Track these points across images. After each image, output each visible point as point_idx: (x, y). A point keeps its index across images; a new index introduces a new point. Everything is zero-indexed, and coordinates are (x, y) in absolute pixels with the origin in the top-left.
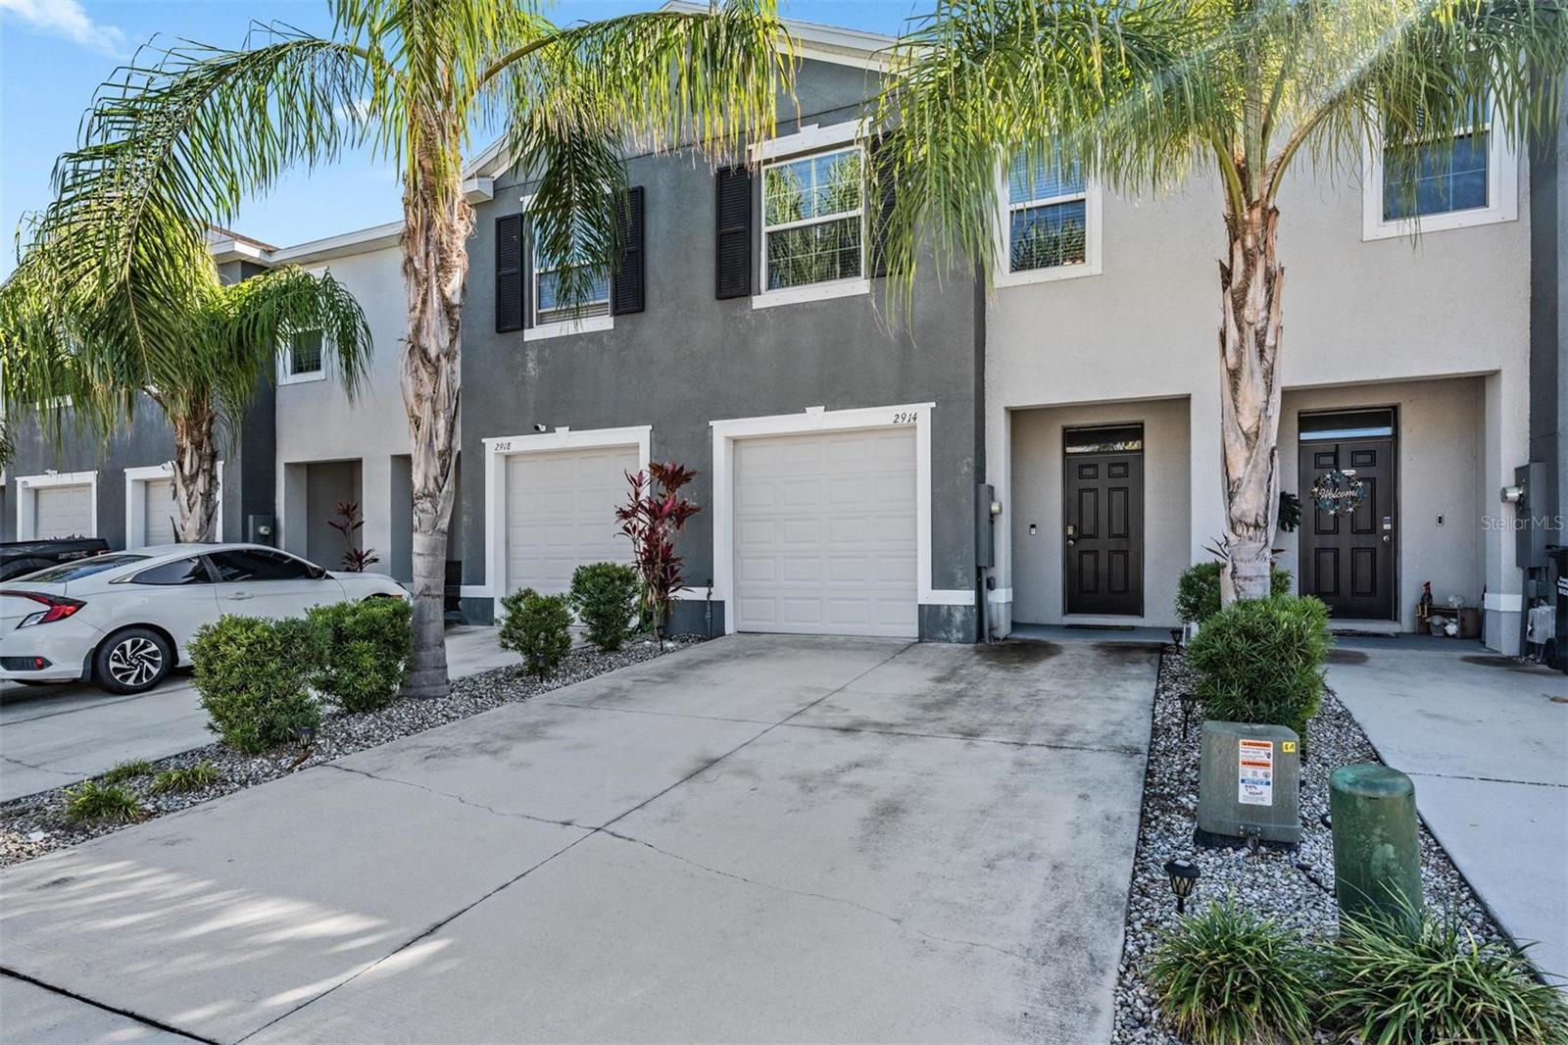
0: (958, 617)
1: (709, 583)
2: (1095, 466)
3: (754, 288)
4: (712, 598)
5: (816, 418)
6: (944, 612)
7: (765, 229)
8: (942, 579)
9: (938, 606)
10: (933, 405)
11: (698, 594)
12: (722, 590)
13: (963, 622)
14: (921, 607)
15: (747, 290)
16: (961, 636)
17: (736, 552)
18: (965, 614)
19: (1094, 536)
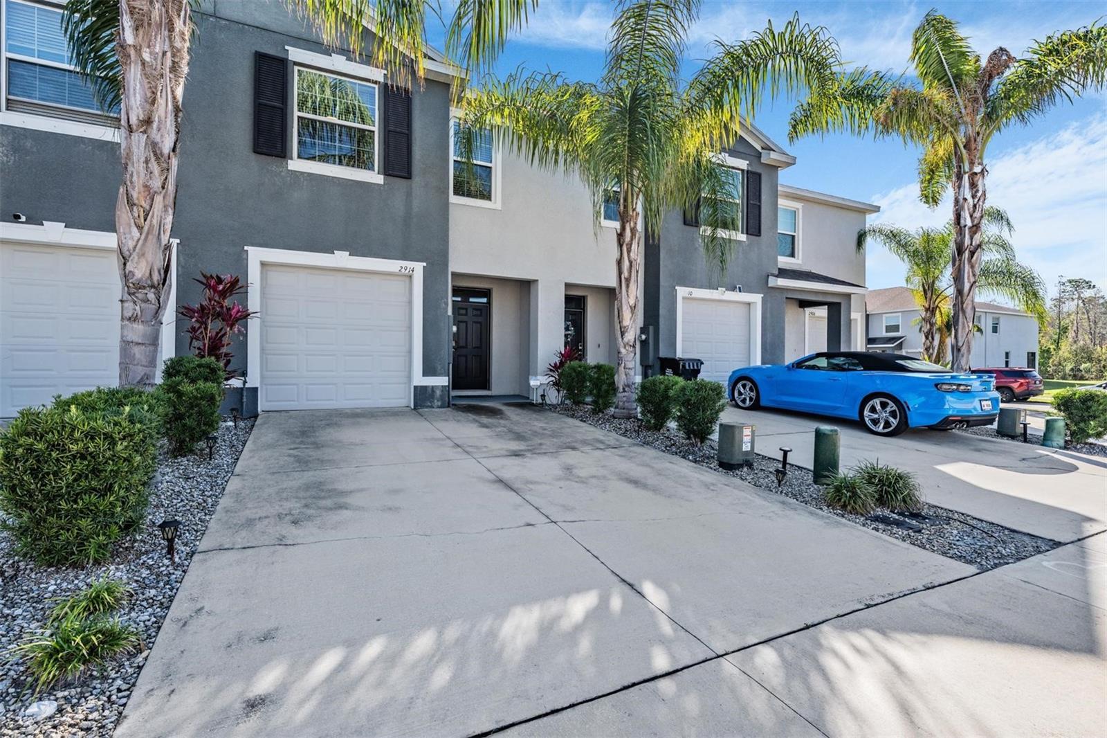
0: (438, 393)
1: (244, 374)
2: (466, 309)
3: (288, 154)
4: (247, 386)
5: (341, 259)
6: (429, 390)
7: (297, 113)
8: (428, 370)
9: (426, 387)
10: (425, 264)
11: (236, 383)
12: (253, 380)
13: (441, 396)
14: (416, 387)
15: (282, 153)
16: (439, 404)
17: (263, 350)
18: (442, 391)
19: (465, 347)
